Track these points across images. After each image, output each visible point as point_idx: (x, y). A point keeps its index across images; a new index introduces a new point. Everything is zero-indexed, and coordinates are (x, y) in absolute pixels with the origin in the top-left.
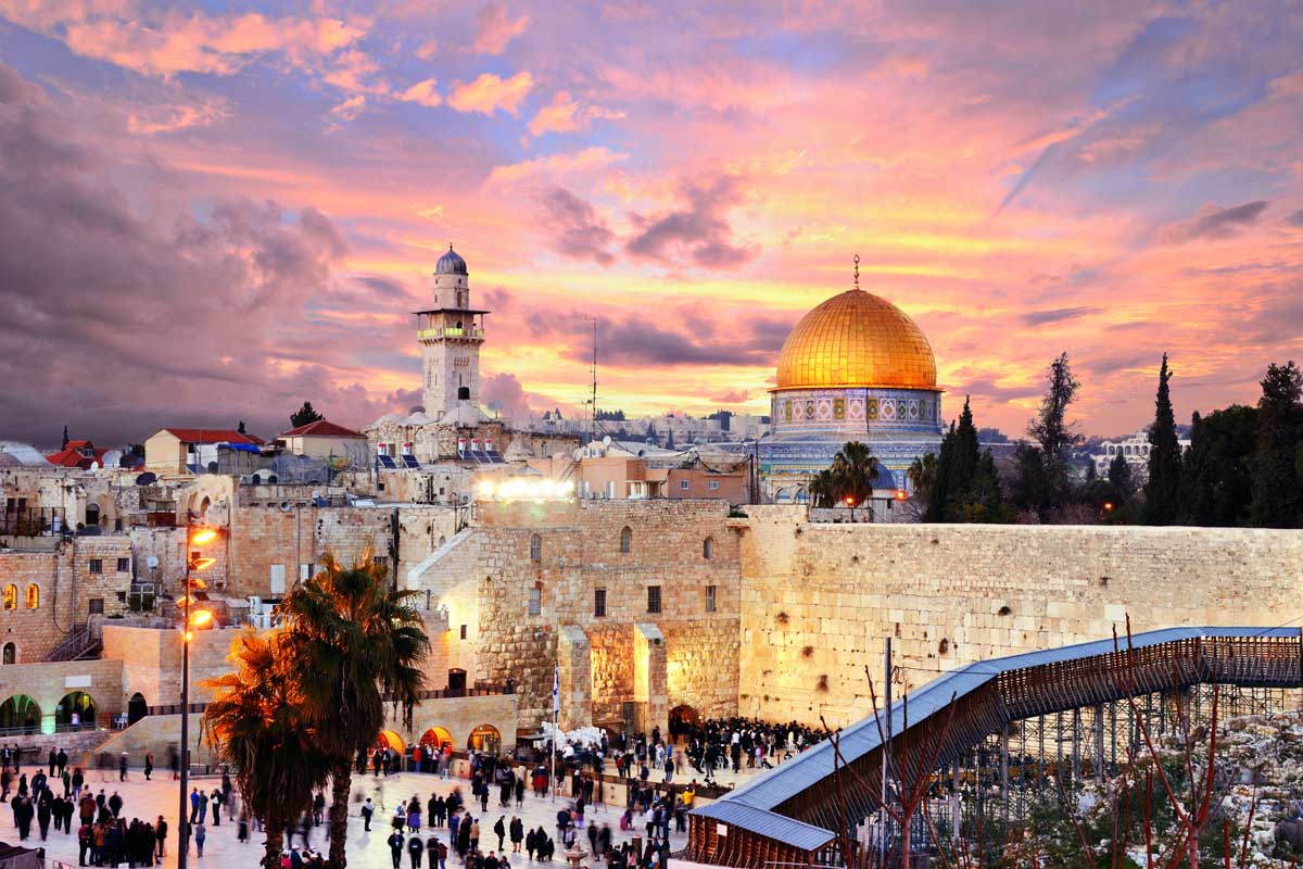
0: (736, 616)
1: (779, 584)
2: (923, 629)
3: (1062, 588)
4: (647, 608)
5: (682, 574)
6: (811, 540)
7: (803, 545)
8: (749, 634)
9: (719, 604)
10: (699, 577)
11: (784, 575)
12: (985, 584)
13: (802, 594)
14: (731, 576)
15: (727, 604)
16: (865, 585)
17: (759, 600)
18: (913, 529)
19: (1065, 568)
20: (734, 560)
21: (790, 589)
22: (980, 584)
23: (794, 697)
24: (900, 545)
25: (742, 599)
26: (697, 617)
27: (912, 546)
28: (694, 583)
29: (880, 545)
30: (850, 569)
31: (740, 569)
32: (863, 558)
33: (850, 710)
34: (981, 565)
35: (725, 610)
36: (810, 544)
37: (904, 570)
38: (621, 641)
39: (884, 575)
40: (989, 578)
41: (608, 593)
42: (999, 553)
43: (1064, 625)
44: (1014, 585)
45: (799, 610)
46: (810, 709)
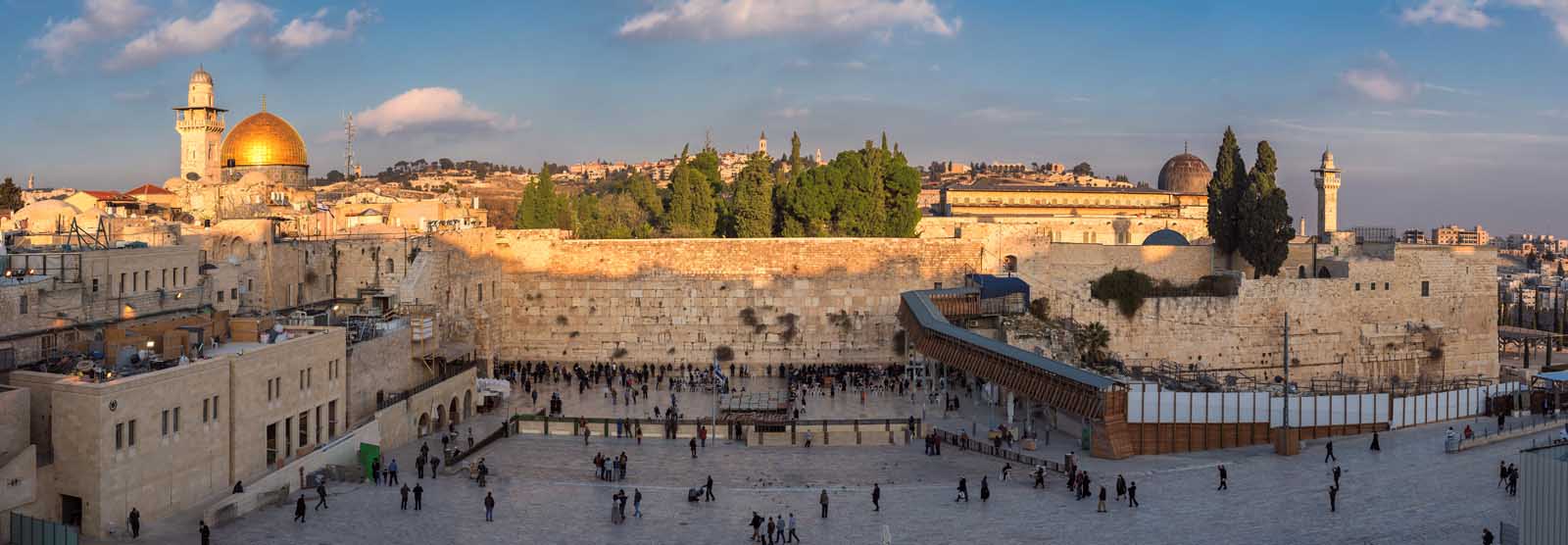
1: (535, 278)
2: (659, 300)
3: (764, 273)
6: (563, 250)
7: (557, 253)
9: (496, 292)
11: (540, 272)
21: (544, 280)
23: (549, 346)
29: (622, 252)
31: (502, 270)
33: (597, 351)
34: (704, 261)
35: (498, 295)
36: (564, 253)
40: (710, 269)
42: (718, 255)
44: (729, 272)
45: (553, 294)
46: (565, 353)
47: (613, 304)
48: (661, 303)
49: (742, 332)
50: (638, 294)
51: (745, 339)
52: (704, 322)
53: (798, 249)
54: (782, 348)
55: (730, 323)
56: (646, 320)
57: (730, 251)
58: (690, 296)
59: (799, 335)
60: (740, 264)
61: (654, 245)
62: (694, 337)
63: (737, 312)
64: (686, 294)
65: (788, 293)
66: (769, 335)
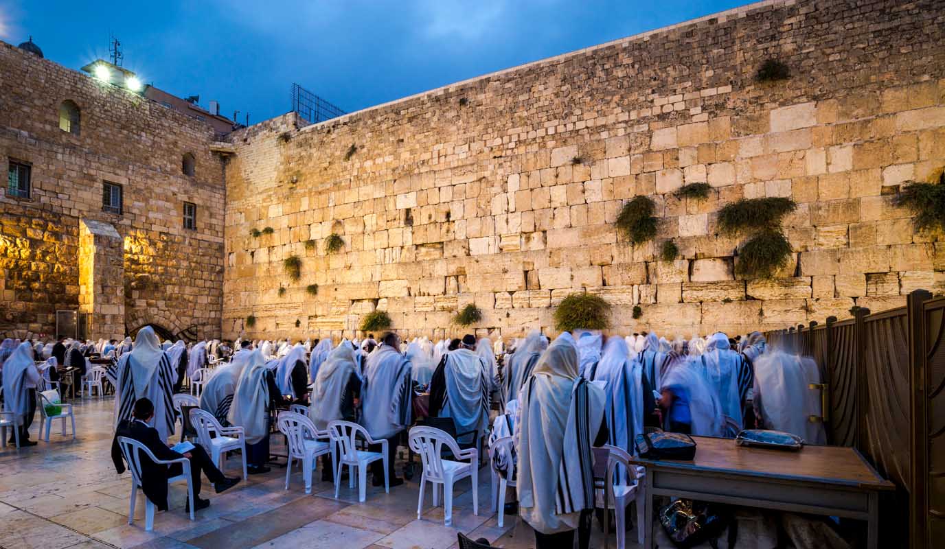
0: (220, 240)
1: (264, 200)
2: (444, 208)
3: (680, 107)
4: (101, 204)
5: (152, 178)
6: (300, 145)
7: (291, 152)
8: (233, 258)
9: (200, 224)
10: (175, 190)
11: (269, 190)
12: (541, 132)
13: (289, 204)
14: (213, 199)
15: (210, 227)
16: (365, 176)
17: (243, 221)
18: (429, 96)
19: (682, 79)
20: (220, 184)
21: (275, 201)
22: (532, 135)
23: (278, 313)
24: (410, 120)
25: (227, 225)
26: (171, 231)
27: (428, 116)
28: (170, 194)
29: (384, 126)
30: (345, 164)
31: (225, 195)
32: (363, 147)
33: (343, 318)
34: (533, 111)
35: (206, 231)
36: (299, 150)
37: (418, 146)
38: (57, 236)
39: (389, 159)
40: (546, 124)
41: (34, 171)
42: (564, 88)
43: (685, 157)
44: (590, 124)
45: (285, 222)
46: (298, 323)
47: (368, 228)
48: (448, 215)
49: (628, 260)
50: (407, 201)
51: (637, 274)
52: (536, 243)
53: (775, 26)
54: (734, 294)
55: (594, 240)
56: (423, 250)
57: (591, 75)
58: (505, 191)
59: (791, 260)
60: (616, 98)
61: (438, 99)
62: (516, 280)
63: (612, 211)
64: (497, 189)
65: (751, 146)
66: (699, 264)
